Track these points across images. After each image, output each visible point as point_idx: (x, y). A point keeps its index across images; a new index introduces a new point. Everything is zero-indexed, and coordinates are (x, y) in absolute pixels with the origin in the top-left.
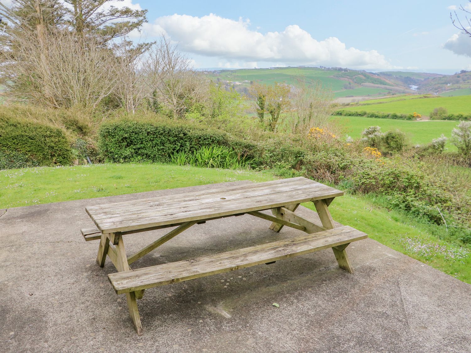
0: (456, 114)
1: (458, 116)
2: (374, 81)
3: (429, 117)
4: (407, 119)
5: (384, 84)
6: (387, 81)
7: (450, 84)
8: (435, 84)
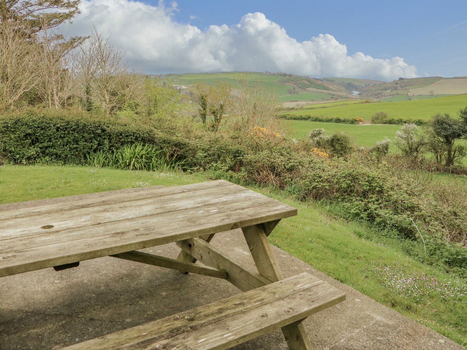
0: (396, 118)
1: (398, 121)
2: (318, 87)
3: (371, 121)
4: (350, 123)
5: (327, 90)
6: (330, 87)
7: (389, 90)
8: (376, 90)
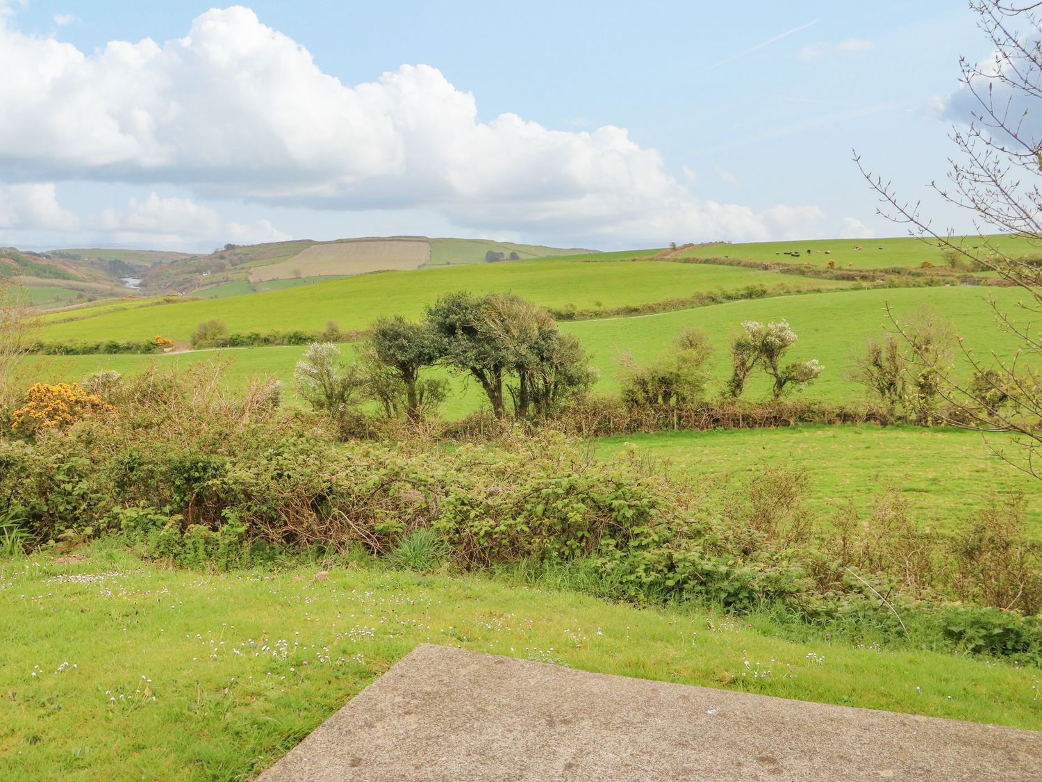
0: (245, 332)
1: (250, 337)
2: (40, 272)
3: (190, 344)
4: (142, 353)
5: (64, 278)
6: (72, 271)
7: (206, 271)
8: (177, 274)
